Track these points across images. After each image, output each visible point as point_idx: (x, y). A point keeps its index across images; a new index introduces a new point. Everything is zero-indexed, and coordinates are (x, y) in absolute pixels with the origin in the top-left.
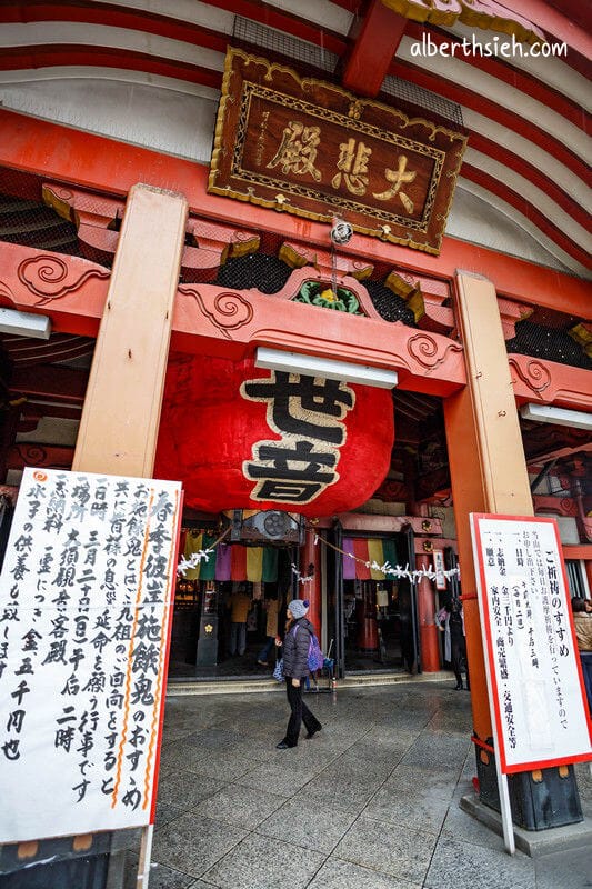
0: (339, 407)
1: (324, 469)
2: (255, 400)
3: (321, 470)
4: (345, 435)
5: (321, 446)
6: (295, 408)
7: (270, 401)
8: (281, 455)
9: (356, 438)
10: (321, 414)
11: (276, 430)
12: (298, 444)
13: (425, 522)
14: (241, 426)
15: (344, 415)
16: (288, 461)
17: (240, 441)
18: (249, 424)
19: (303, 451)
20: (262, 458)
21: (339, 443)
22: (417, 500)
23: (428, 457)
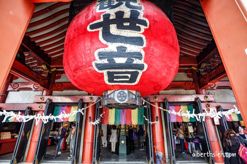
0: (139, 27)
1: (136, 61)
2: (94, 30)
3: (135, 62)
4: (145, 40)
5: (131, 48)
6: (114, 29)
7: (100, 30)
8: (110, 56)
9: (152, 43)
10: (128, 31)
11: (104, 42)
12: (118, 48)
13: (205, 96)
14: (88, 44)
15: (143, 31)
16: (114, 59)
17: (89, 52)
18: (91, 42)
19: (121, 52)
20: (100, 58)
21: (142, 46)
22: (200, 88)
23: (203, 70)
